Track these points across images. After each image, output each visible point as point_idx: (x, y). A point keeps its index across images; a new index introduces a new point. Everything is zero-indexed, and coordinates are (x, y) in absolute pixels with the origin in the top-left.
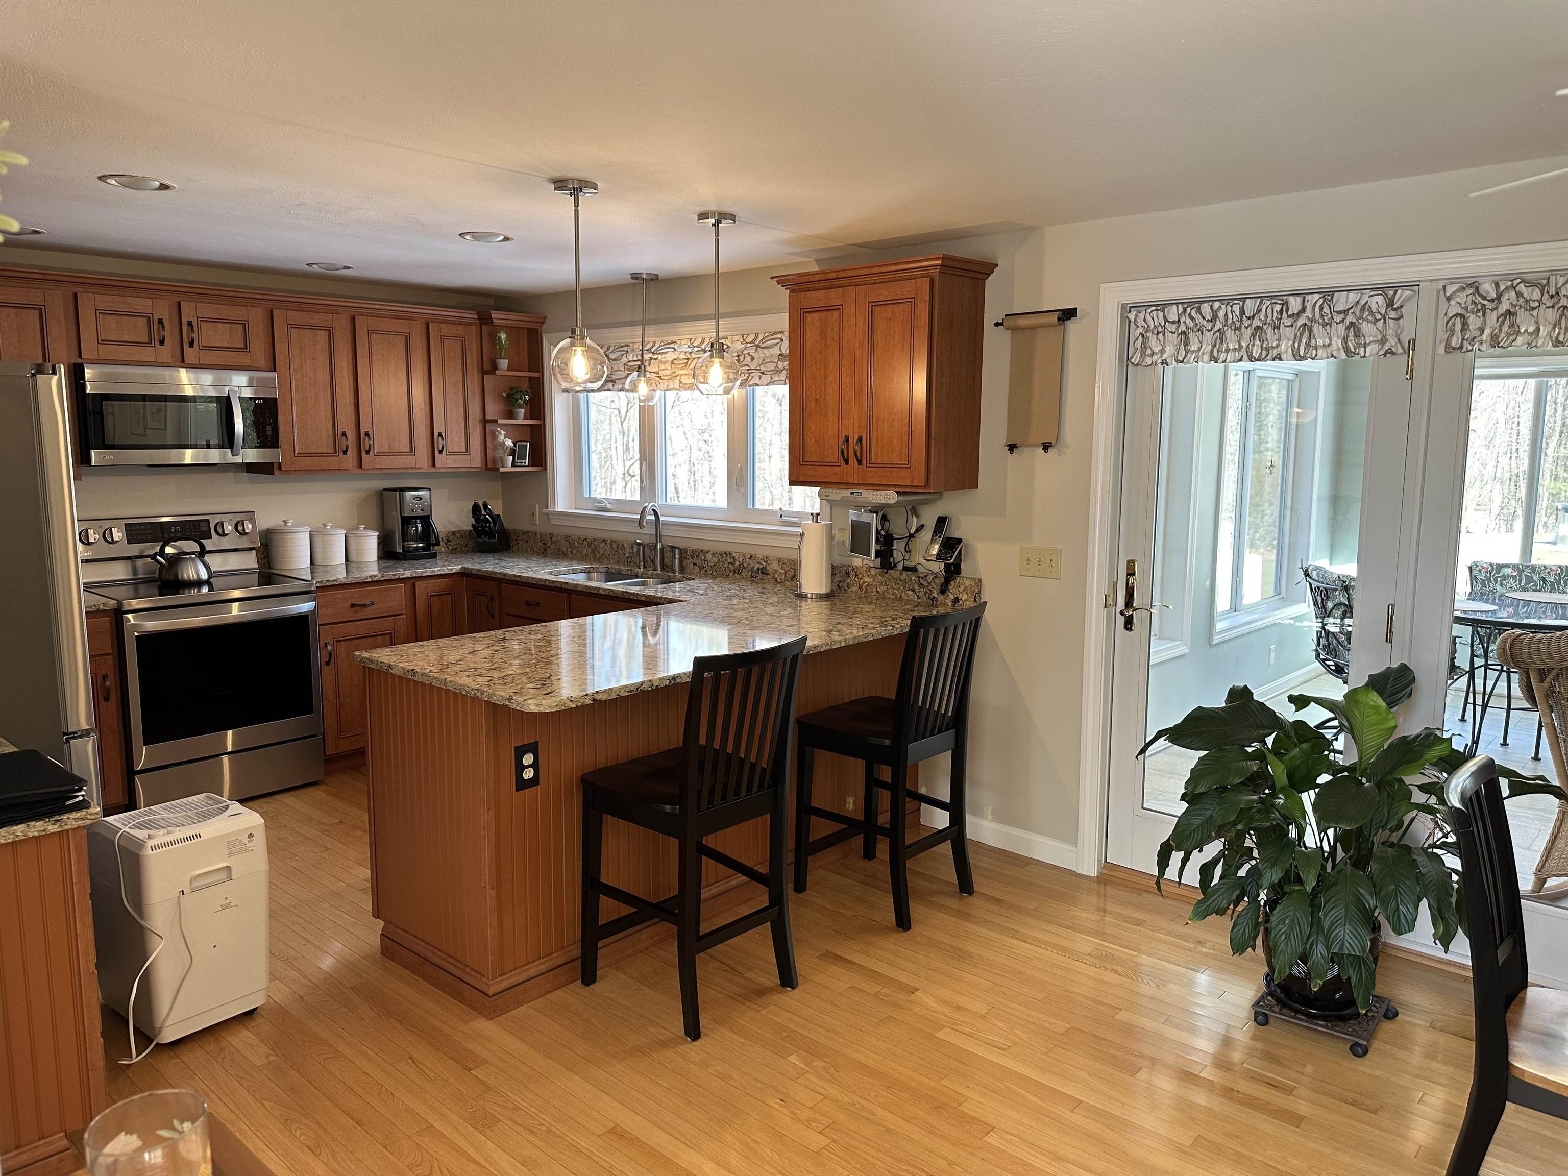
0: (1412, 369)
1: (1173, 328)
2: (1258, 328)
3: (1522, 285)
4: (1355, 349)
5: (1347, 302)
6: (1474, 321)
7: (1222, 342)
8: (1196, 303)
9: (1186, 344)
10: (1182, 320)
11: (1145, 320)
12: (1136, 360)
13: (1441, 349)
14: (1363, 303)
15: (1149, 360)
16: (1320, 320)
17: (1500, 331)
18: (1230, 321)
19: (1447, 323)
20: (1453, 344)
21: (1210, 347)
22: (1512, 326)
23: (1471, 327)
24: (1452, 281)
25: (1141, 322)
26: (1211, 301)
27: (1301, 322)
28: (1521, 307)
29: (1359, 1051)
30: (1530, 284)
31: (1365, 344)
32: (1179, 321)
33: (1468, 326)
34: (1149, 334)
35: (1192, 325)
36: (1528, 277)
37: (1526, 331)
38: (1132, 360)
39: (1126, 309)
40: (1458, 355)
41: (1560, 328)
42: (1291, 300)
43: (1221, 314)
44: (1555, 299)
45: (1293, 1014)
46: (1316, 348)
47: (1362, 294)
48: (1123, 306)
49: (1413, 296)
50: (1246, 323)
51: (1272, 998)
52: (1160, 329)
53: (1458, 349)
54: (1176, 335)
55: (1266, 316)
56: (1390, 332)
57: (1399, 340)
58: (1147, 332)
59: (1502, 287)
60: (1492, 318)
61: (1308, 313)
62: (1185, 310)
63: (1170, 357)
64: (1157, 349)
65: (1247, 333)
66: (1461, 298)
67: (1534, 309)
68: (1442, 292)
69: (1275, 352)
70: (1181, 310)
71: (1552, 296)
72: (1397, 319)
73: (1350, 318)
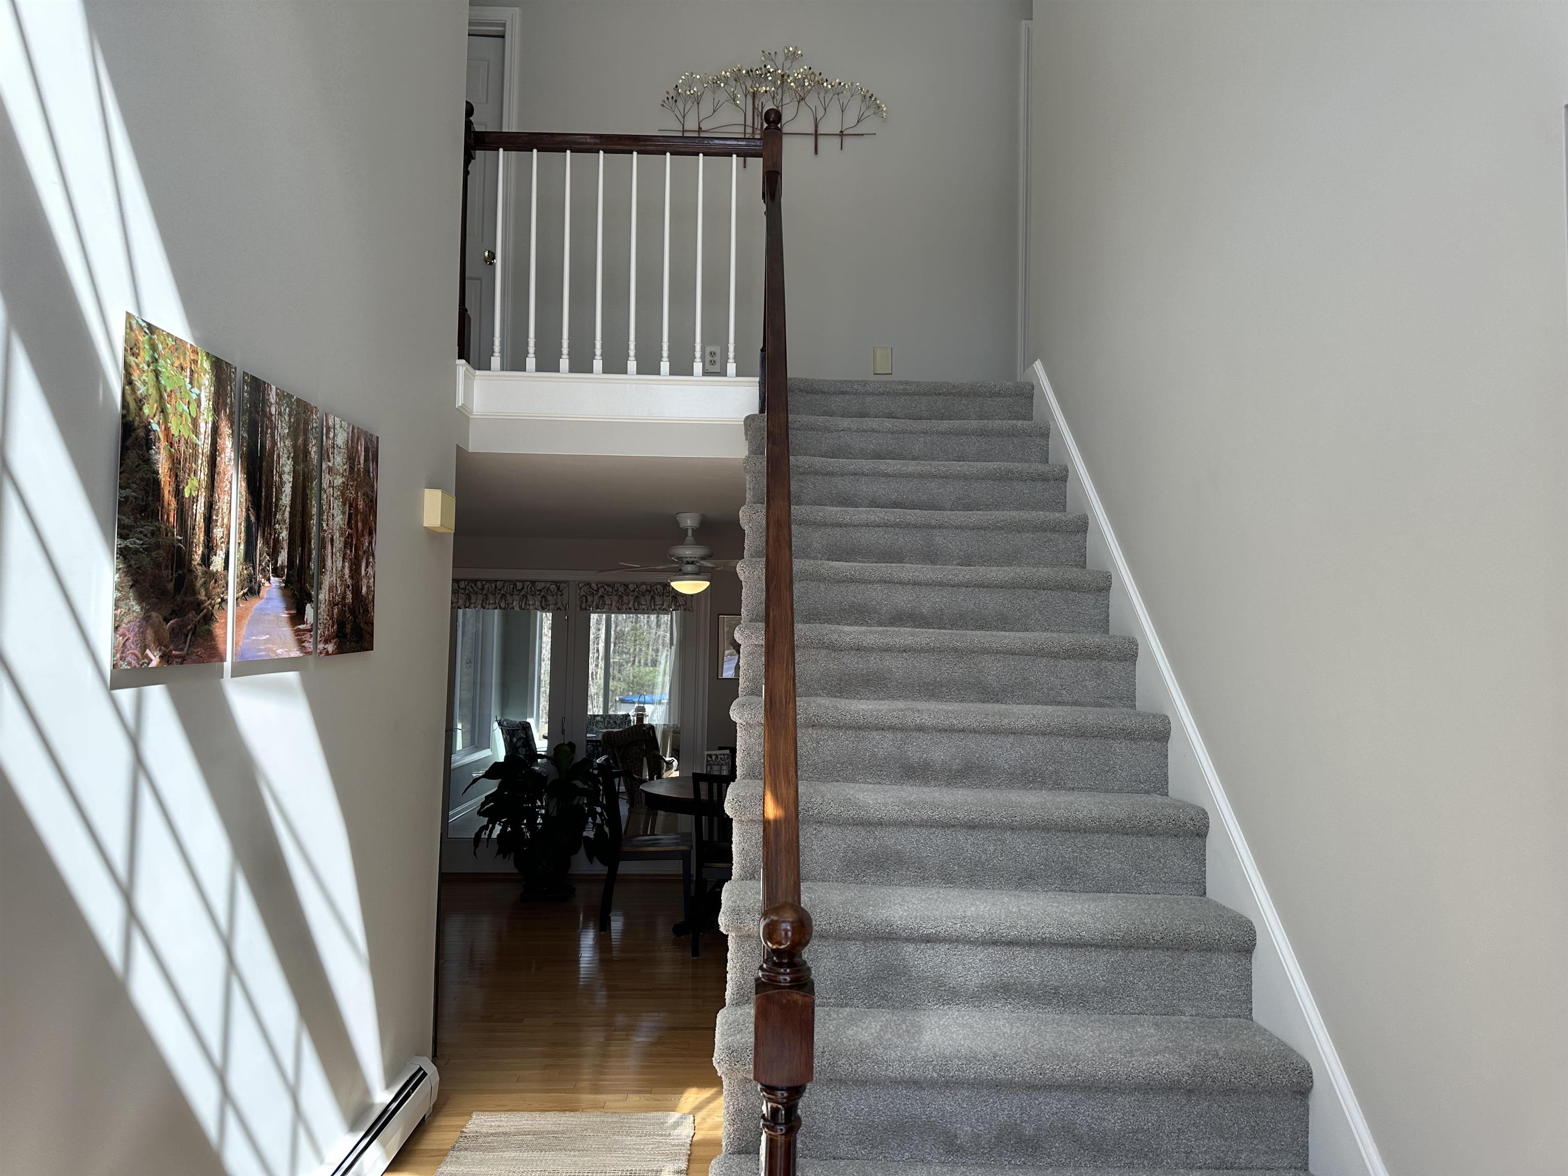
0: (567, 617)
1: (463, 591)
2: (503, 594)
3: (605, 586)
4: (545, 607)
5: (541, 586)
6: (590, 598)
7: (486, 600)
8: (475, 581)
9: (470, 599)
10: (467, 588)
13: (578, 609)
14: (547, 588)
16: (531, 593)
17: (599, 603)
18: (490, 591)
19: (580, 598)
20: (583, 607)
21: (481, 602)
22: (603, 601)
24: (582, 582)
26: (482, 581)
27: (522, 593)
28: (606, 594)
30: (608, 585)
31: (549, 605)
32: (465, 589)
33: (588, 601)
35: (472, 590)
36: (607, 583)
37: (608, 604)
40: (585, 612)
41: (619, 603)
42: (518, 584)
43: (486, 587)
44: (617, 592)
46: (529, 605)
47: (547, 584)
49: (567, 587)
50: (498, 592)
52: (456, 591)
53: (585, 609)
54: (464, 595)
55: (507, 590)
56: (559, 600)
57: (562, 604)
59: (599, 586)
60: (596, 597)
61: (525, 590)
62: (468, 583)
63: (461, 605)
65: (499, 596)
66: (585, 588)
67: (610, 595)
68: (577, 586)
69: (511, 606)
70: (466, 583)
72: (561, 595)
73: (543, 593)
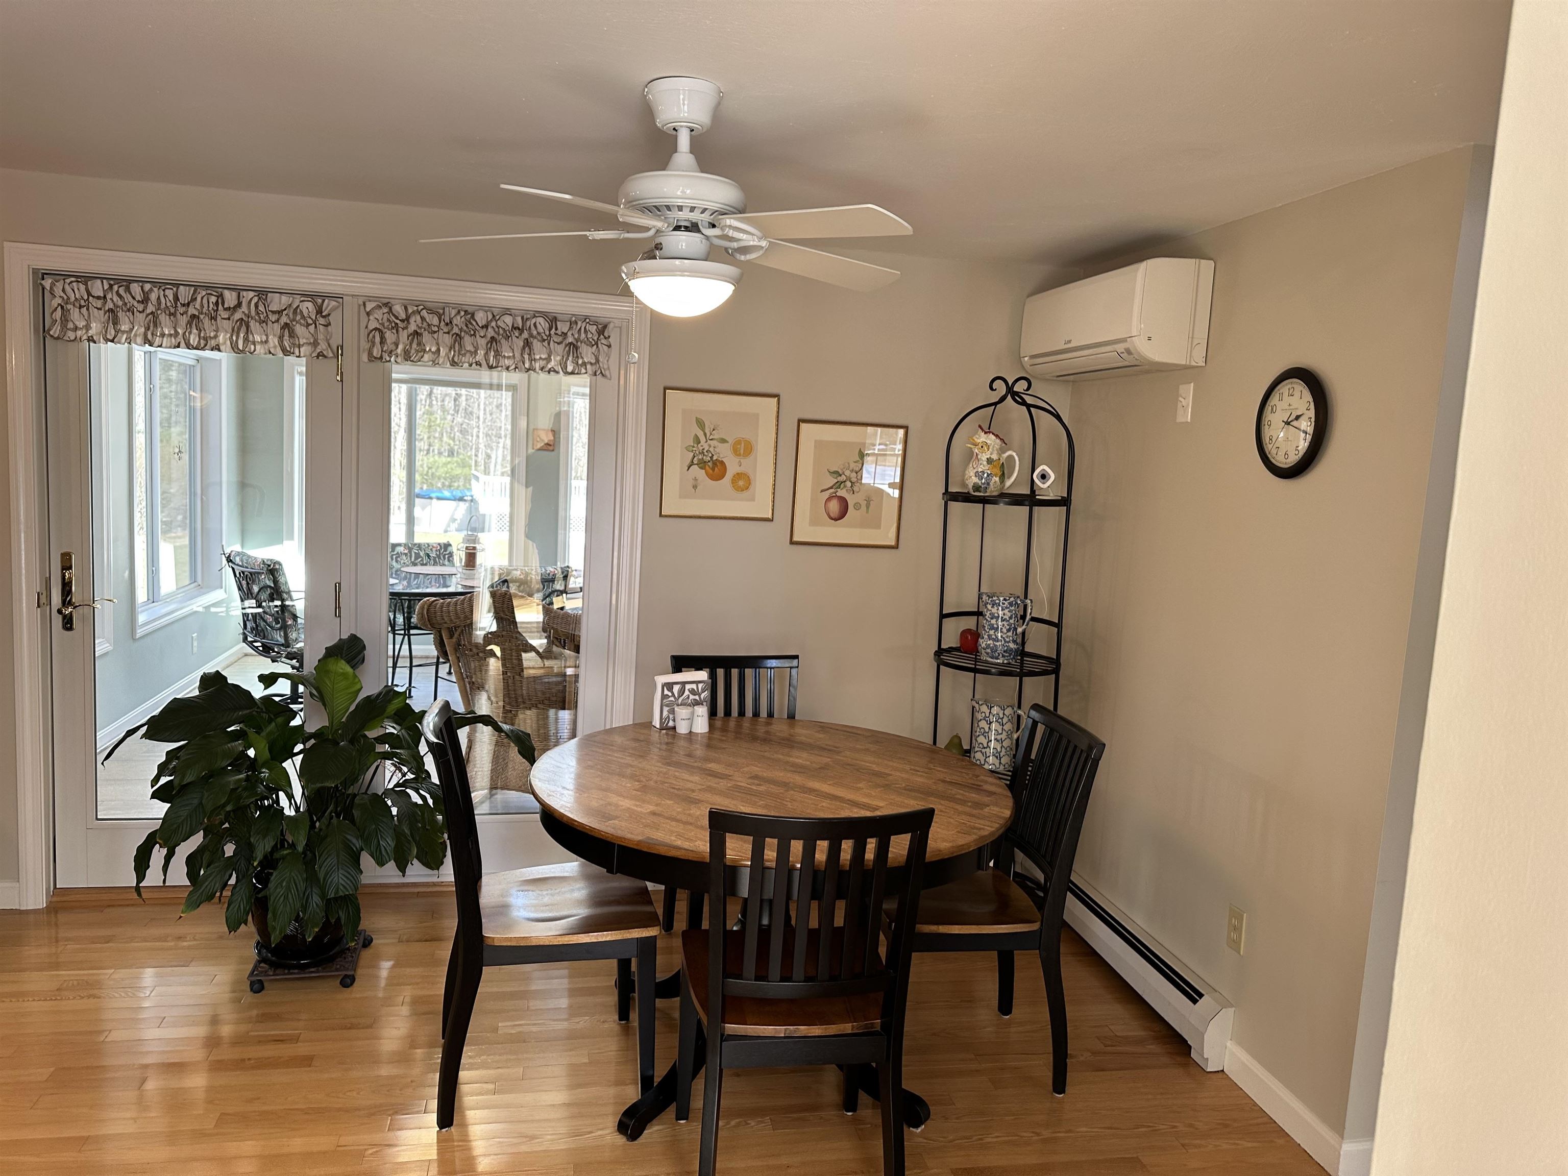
0: (342, 373)
1: (99, 303)
2: (193, 317)
3: (424, 311)
4: (291, 348)
5: (280, 303)
6: (390, 336)
7: (155, 326)
8: (126, 282)
9: (116, 323)
10: (109, 296)
11: (64, 290)
12: (56, 331)
13: (365, 357)
14: (295, 307)
15: (71, 335)
16: (257, 318)
17: (411, 348)
18: (163, 306)
19: (368, 335)
20: (375, 354)
21: (143, 330)
22: (419, 344)
23: (388, 341)
24: (371, 299)
25: (58, 291)
26: (142, 281)
27: (238, 315)
28: (425, 330)
29: (348, 982)
30: (431, 311)
31: (299, 344)
32: (105, 297)
33: (386, 340)
34: (69, 307)
35: (120, 303)
36: (428, 305)
37: (430, 350)
38: (51, 333)
39: (40, 275)
40: (379, 364)
41: (455, 351)
42: (227, 294)
43: (153, 297)
44: (449, 326)
45: (286, 971)
46: (254, 343)
47: (293, 298)
48: (35, 271)
49: (338, 307)
50: (181, 310)
51: (265, 963)
52: (83, 303)
53: (379, 359)
54: (102, 312)
55: (202, 306)
56: (321, 336)
57: (329, 344)
58: (67, 303)
59: (410, 311)
60: (404, 335)
61: (244, 308)
62: (111, 286)
63: (97, 334)
64: (81, 324)
65: (184, 320)
66: (378, 314)
67: (435, 332)
68: (362, 307)
69: (213, 343)
70: (106, 287)
71: (447, 324)
72: (326, 326)
73: (284, 319)
